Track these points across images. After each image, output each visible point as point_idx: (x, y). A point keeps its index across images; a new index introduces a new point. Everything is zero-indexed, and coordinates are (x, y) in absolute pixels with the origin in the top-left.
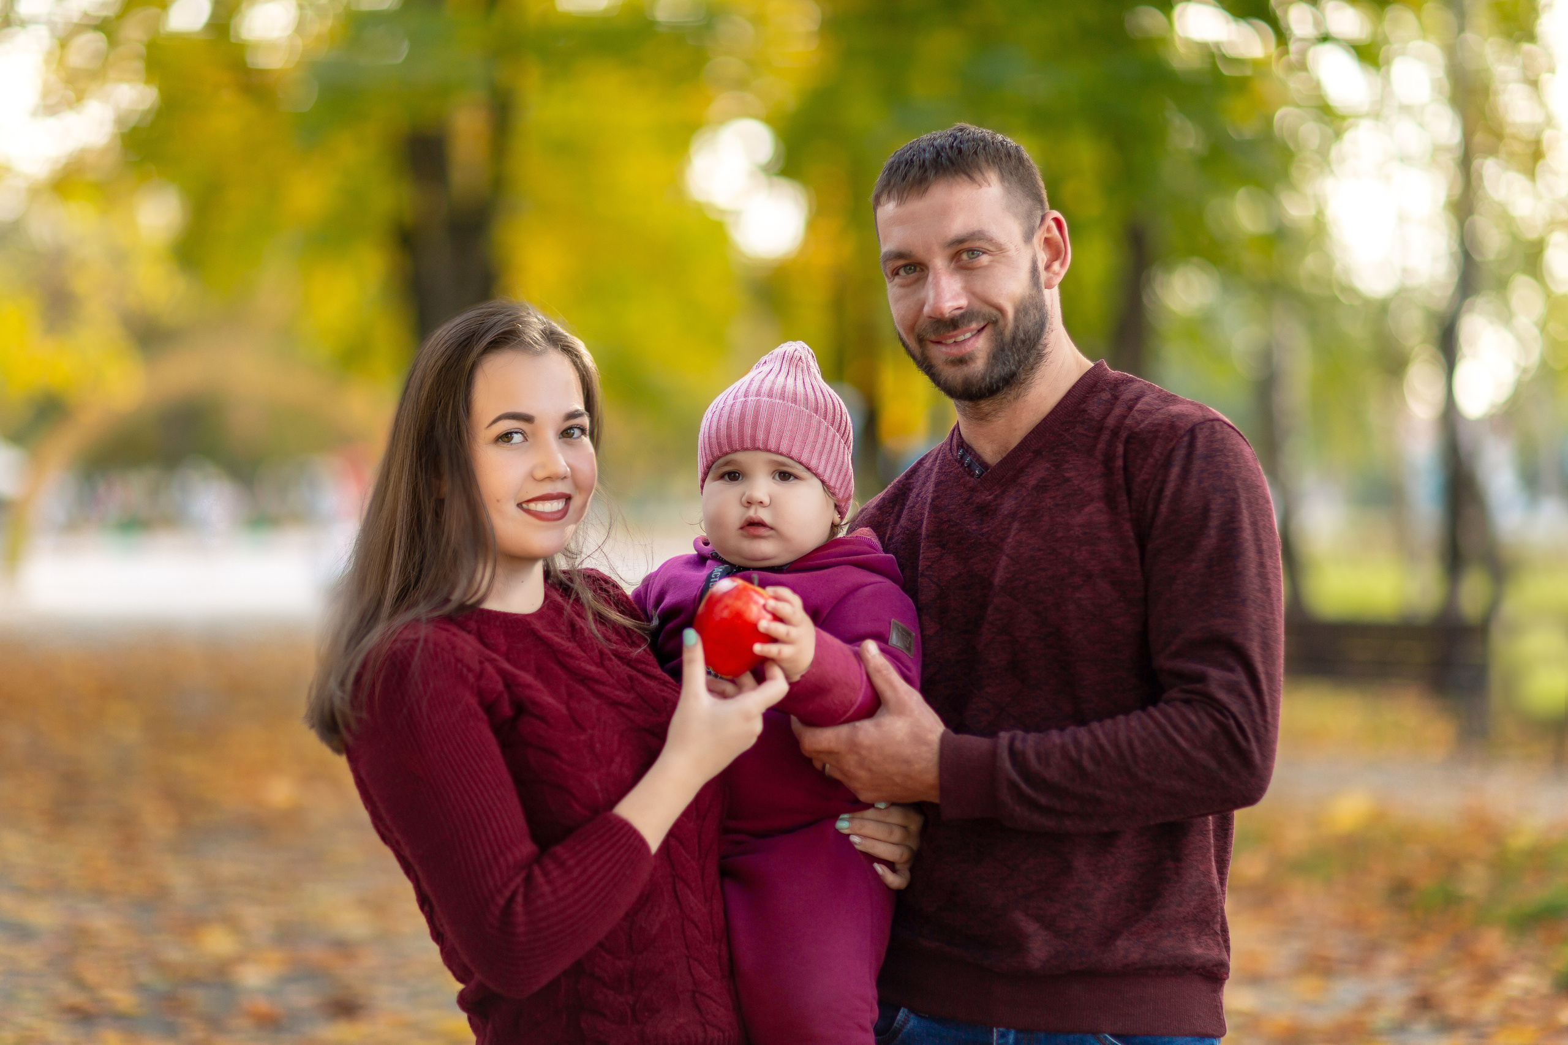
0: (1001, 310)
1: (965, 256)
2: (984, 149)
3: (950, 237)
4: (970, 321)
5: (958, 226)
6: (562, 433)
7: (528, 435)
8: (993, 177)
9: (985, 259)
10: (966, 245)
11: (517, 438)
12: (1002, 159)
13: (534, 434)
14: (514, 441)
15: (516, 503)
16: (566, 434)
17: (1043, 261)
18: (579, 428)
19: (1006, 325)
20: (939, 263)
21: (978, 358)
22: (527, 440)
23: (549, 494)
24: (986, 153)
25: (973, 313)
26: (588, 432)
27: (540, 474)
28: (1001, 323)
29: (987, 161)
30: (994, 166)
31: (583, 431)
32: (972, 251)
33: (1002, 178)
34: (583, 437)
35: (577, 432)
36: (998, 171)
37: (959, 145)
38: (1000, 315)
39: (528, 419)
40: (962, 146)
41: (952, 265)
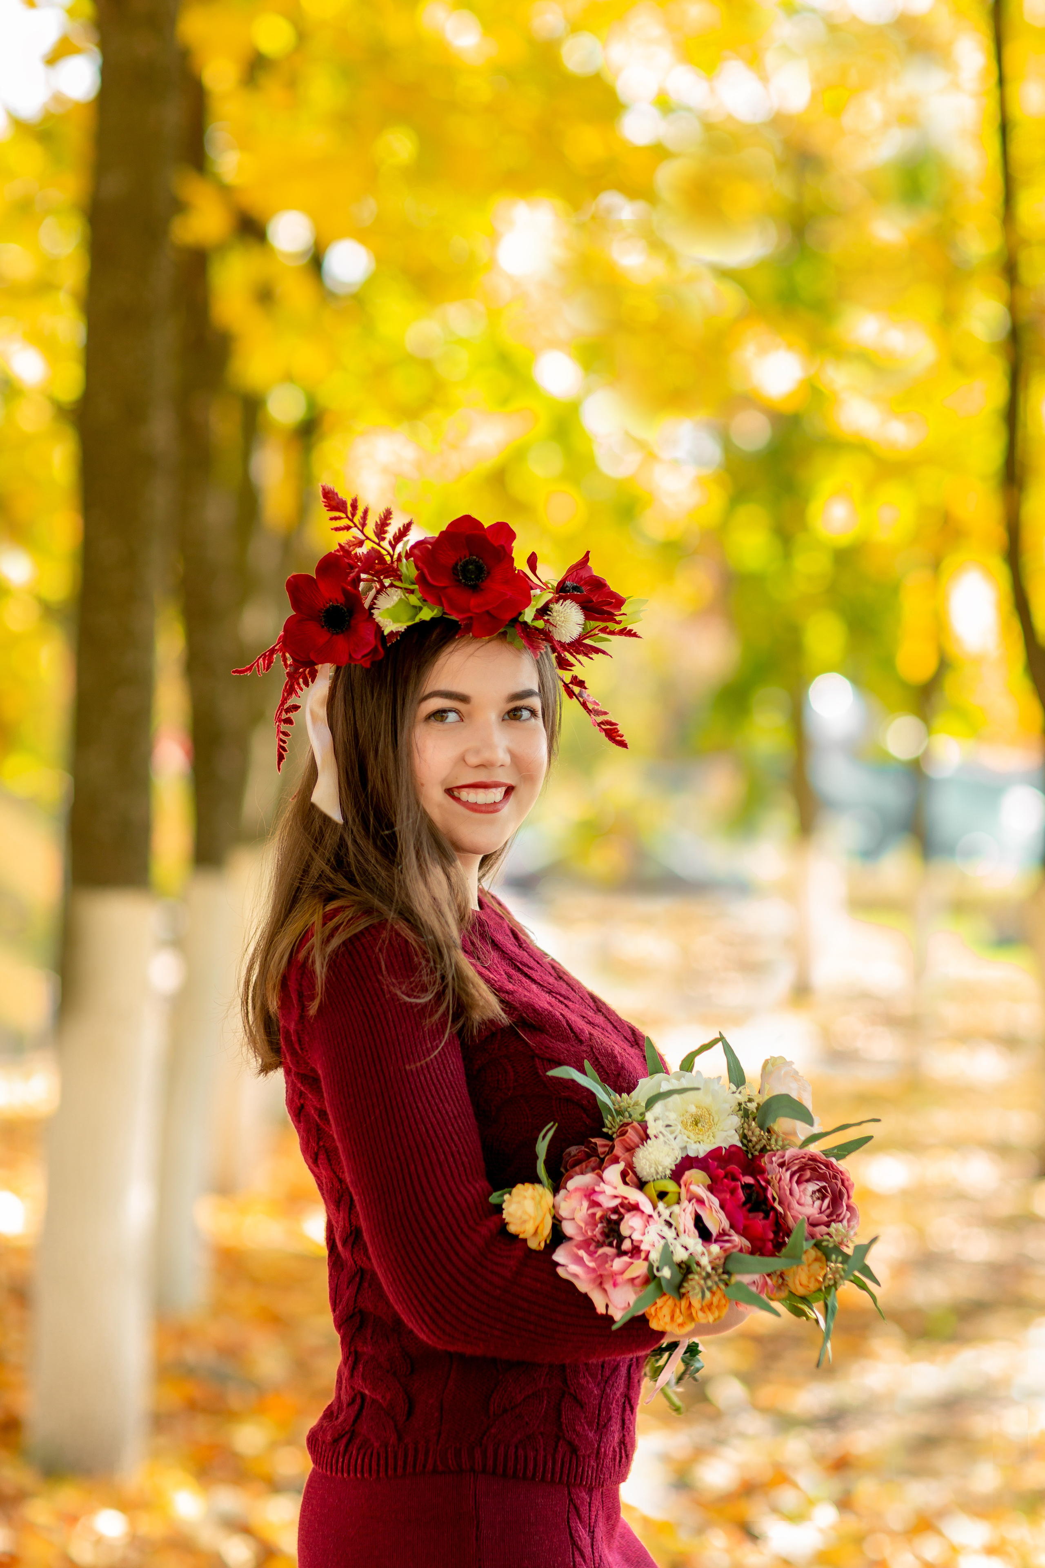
6: (508, 713)
7: (464, 715)
11: (452, 717)
13: (470, 715)
14: (448, 720)
15: (444, 788)
16: (513, 714)
18: (530, 710)
22: (463, 721)
23: (481, 782)
26: (540, 713)
27: (473, 760)
31: (533, 713)
34: (533, 720)
35: (526, 714)
39: (464, 699)
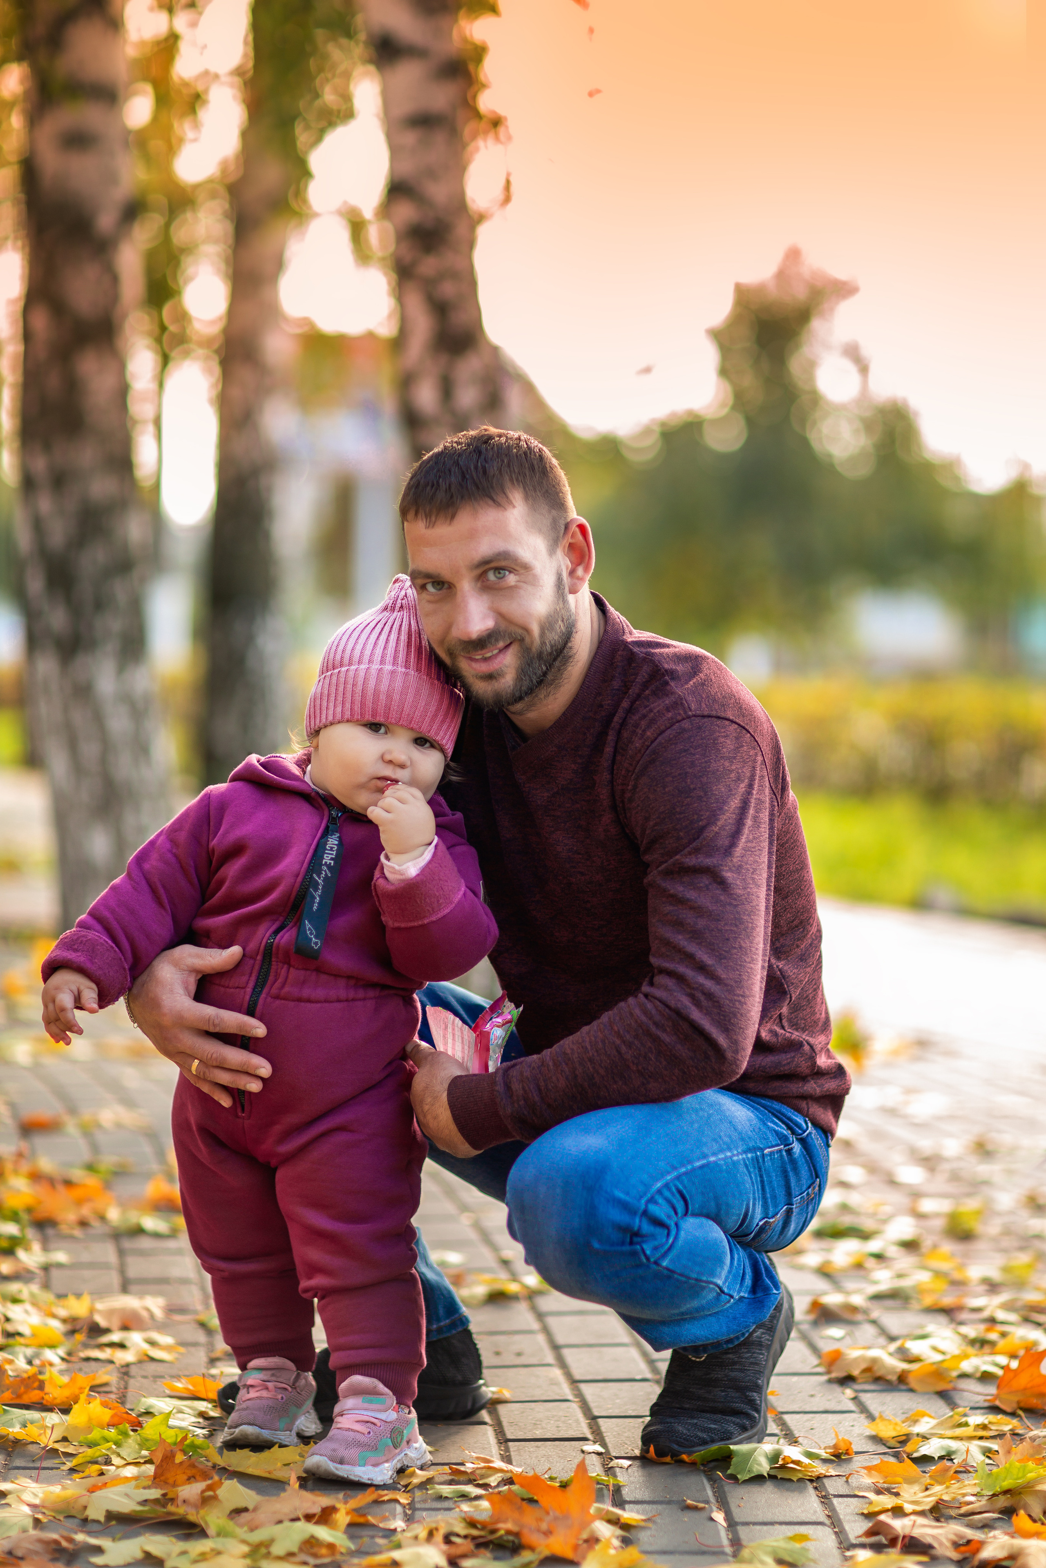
0: (527, 630)
1: (491, 576)
2: (509, 466)
3: (477, 559)
4: (497, 640)
5: (485, 547)
8: (517, 497)
9: (511, 579)
10: (493, 565)
12: (525, 474)
17: (567, 569)
19: (532, 642)
20: (466, 586)
21: (506, 673)
24: (510, 471)
25: (500, 632)
28: (527, 640)
29: (511, 480)
30: (518, 484)
32: (498, 569)
33: (526, 498)
36: (521, 489)
37: (484, 463)
38: (526, 633)
40: (487, 465)
41: (479, 585)
